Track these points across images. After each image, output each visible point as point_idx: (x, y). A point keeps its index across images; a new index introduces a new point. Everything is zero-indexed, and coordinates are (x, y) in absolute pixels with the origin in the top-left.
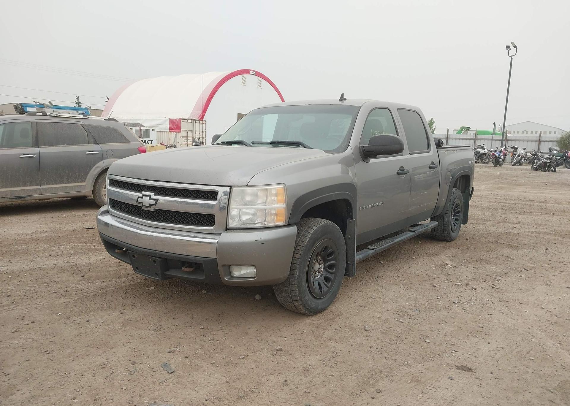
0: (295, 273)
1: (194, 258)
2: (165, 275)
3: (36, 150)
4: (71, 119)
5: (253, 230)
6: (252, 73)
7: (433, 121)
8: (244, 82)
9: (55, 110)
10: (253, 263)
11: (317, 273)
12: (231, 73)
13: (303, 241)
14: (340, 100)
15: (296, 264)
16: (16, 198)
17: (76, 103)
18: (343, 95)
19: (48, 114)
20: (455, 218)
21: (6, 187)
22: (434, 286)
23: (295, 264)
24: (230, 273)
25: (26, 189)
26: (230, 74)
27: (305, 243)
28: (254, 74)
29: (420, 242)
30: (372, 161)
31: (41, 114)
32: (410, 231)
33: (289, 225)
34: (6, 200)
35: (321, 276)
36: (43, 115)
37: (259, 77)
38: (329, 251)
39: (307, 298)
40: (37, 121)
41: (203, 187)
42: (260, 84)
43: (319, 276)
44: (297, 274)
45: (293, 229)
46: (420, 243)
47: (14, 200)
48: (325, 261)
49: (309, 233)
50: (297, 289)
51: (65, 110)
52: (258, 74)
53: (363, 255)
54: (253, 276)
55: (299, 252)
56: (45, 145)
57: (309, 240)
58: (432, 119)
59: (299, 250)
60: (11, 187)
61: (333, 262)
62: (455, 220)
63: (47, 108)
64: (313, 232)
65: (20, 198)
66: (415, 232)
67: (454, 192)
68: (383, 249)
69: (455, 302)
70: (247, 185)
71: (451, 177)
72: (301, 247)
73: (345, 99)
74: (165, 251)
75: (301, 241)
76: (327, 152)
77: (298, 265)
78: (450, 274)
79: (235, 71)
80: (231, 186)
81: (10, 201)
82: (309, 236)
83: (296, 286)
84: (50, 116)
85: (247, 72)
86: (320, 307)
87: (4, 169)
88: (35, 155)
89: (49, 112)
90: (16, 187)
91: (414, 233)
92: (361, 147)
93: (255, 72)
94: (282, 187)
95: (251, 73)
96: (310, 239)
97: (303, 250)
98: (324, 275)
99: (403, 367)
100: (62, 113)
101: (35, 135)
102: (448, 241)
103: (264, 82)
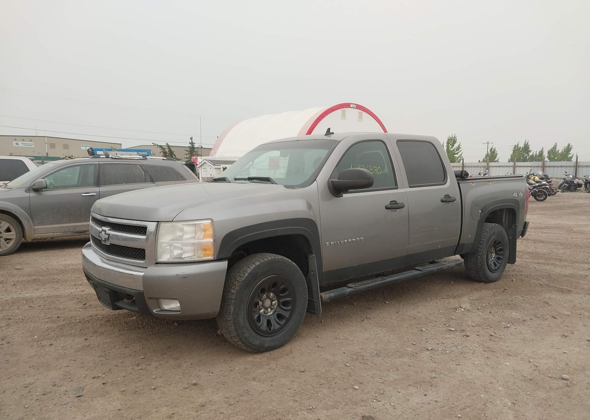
0: (230, 309)
1: (128, 290)
2: (115, 305)
3: (97, 189)
4: (130, 160)
5: (179, 265)
6: (353, 106)
7: (570, 147)
8: (344, 115)
9: (118, 152)
10: (175, 297)
11: (269, 310)
12: (330, 107)
13: (241, 276)
14: (325, 135)
15: (232, 299)
16: (78, 232)
17: (190, 143)
18: (329, 129)
19: (110, 156)
20: (496, 256)
21: (70, 223)
22: (421, 331)
23: (230, 299)
24: (159, 306)
25: (87, 225)
26: (329, 109)
27: (243, 279)
28: (355, 107)
29: (452, 282)
30: (345, 196)
31: (105, 156)
32: (416, 270)
33: (218, 259)
34: (69, 234)
35: (273, 314)
36: (106, 158)
37: (360, 109)
38: (281, 287)
39: (247, 335)
40: (100, 163)
41: (137, 222)
42: (360, 117)
43: (272, 313)
44: (232, 310)
45: (224, 265)
46: (452, 284)
47: (76, 234)
48: (278, 298)
49: (250, 268)
50: (233, 325)
51: (126, 152)
52: (359, 107)
53: (336, 293)
54: (178, 310)
55: (236, 287)
56: (105, 184)
57: (247, 276)
58: (569, 145)
59: (236, 285)
60: (74, 222)
61: (288, 299)
62: (496, 259)
63: (114, 151)
64: (254, 267)
65: (82, 232)
66: (422, 271)
67: (491, 228)
68: (369, 287)
69: (428, 349)
70: (172, 221)
71: (480, 211)
72: (238, 282)
73: (333, 133)
74: (111, 282)
75: (240, 276)
76: (287, 187)
77: (233, 300)
78: (454, 318)
79: (335, 105)
80: (158, 222)
81: (73, 235)
82: (249, 272)
83: (232, 321)
84: (112, 158)
85: (347, 105)
86: (266, 345)
87: (68, 206)
88: (95, 194)
89: (112, 154)
90: (76, 222)
91: (420, 272)
92: (331, 181)
93: (355, 106)
94: (209, 222)
95: (351, 107)
96: (250, 274)
97: (239, 286)
98: (277, 313)
99: (303, 412)
100: (124, 155)
101: (97, 175)
102: (485, 283)
103: (365, 114)
